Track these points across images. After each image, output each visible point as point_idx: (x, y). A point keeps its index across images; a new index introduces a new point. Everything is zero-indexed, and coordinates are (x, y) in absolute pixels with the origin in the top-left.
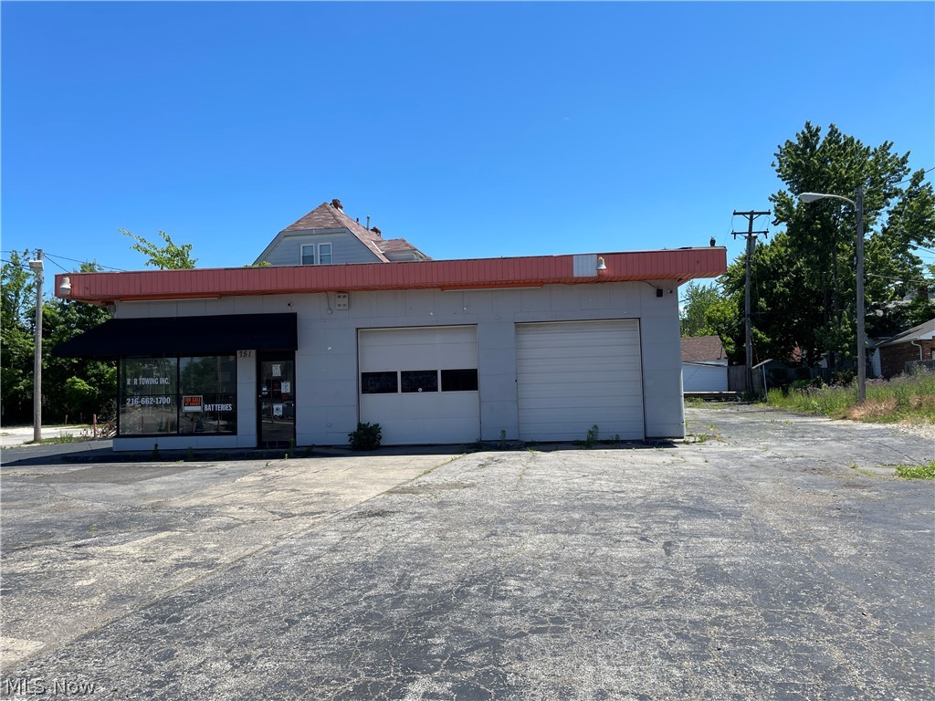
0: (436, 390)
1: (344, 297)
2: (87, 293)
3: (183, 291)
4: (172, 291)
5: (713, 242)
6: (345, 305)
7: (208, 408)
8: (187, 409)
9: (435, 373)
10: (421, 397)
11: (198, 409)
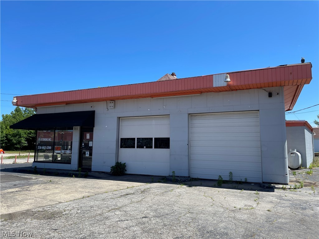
0: (152, 148)
1: (112, 103)
5: (303, 61)
6: (112, 106)
7: (63, 152)
8: (56, 152)
9: (152, 139)
10: (145, 151)
11: (60, 152)
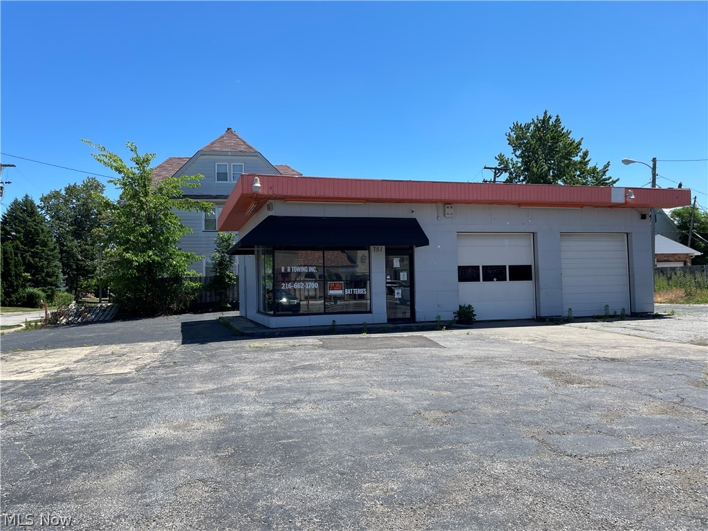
0: (506, 280)
2: (271, 193)
3: (349, 196)
4: (341, 195)
5: (680, 185)
6: (451, 214)
7: (348, 292)
8: (331, 292)
9: (504, 267)
10: (495, 285)
11: (340, 292)
